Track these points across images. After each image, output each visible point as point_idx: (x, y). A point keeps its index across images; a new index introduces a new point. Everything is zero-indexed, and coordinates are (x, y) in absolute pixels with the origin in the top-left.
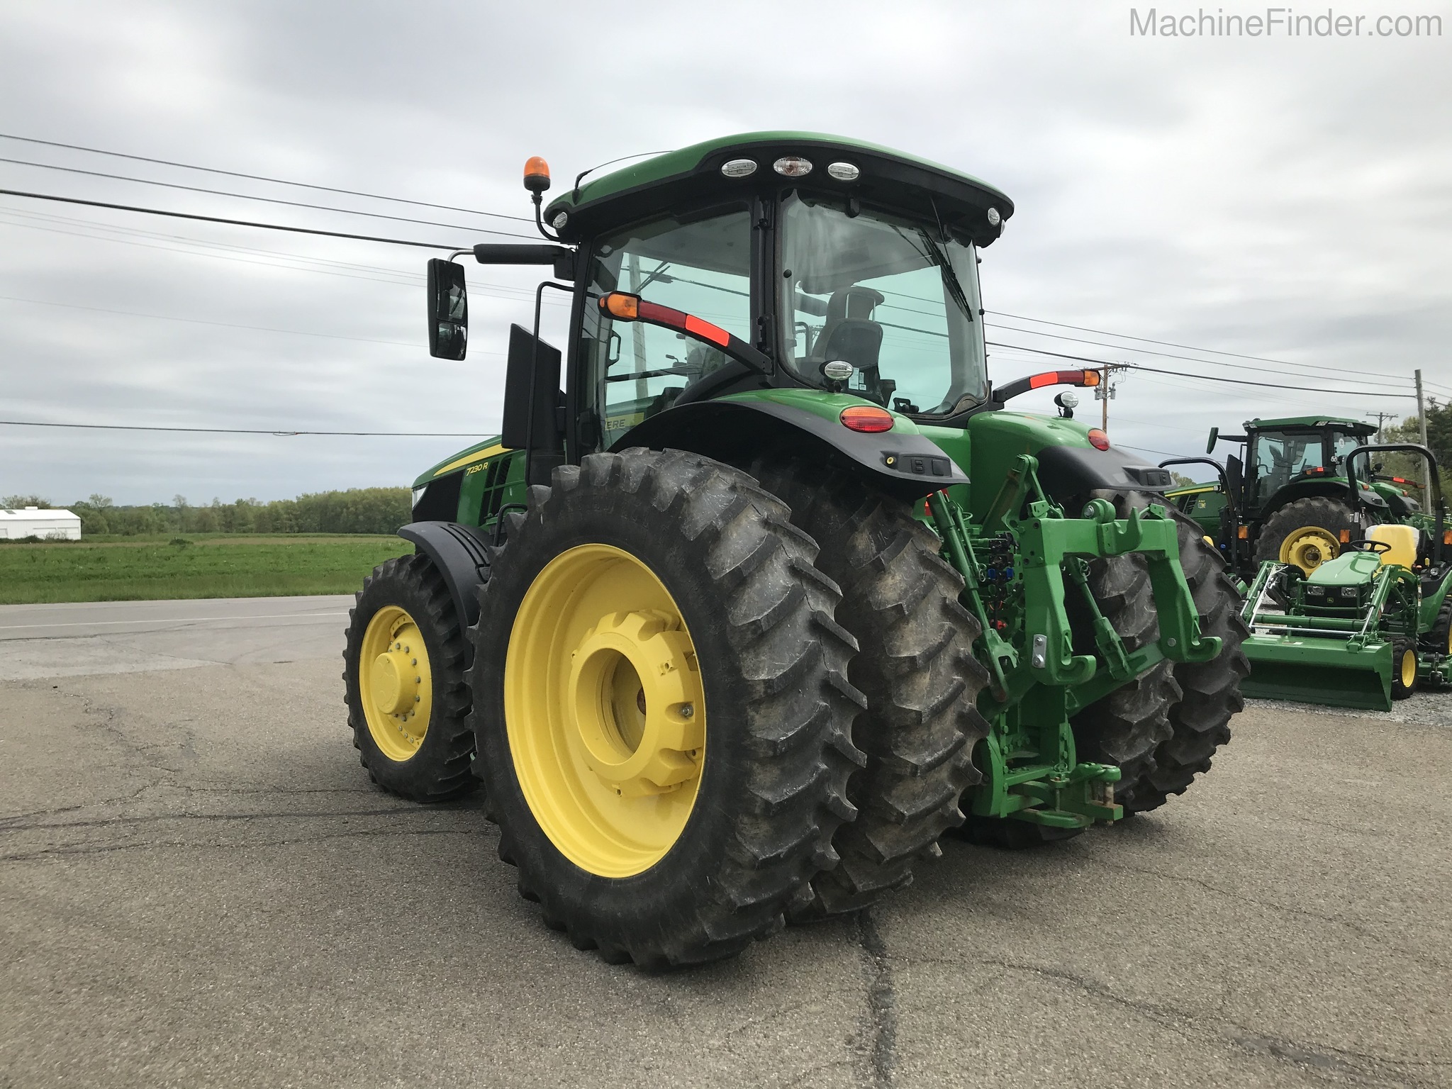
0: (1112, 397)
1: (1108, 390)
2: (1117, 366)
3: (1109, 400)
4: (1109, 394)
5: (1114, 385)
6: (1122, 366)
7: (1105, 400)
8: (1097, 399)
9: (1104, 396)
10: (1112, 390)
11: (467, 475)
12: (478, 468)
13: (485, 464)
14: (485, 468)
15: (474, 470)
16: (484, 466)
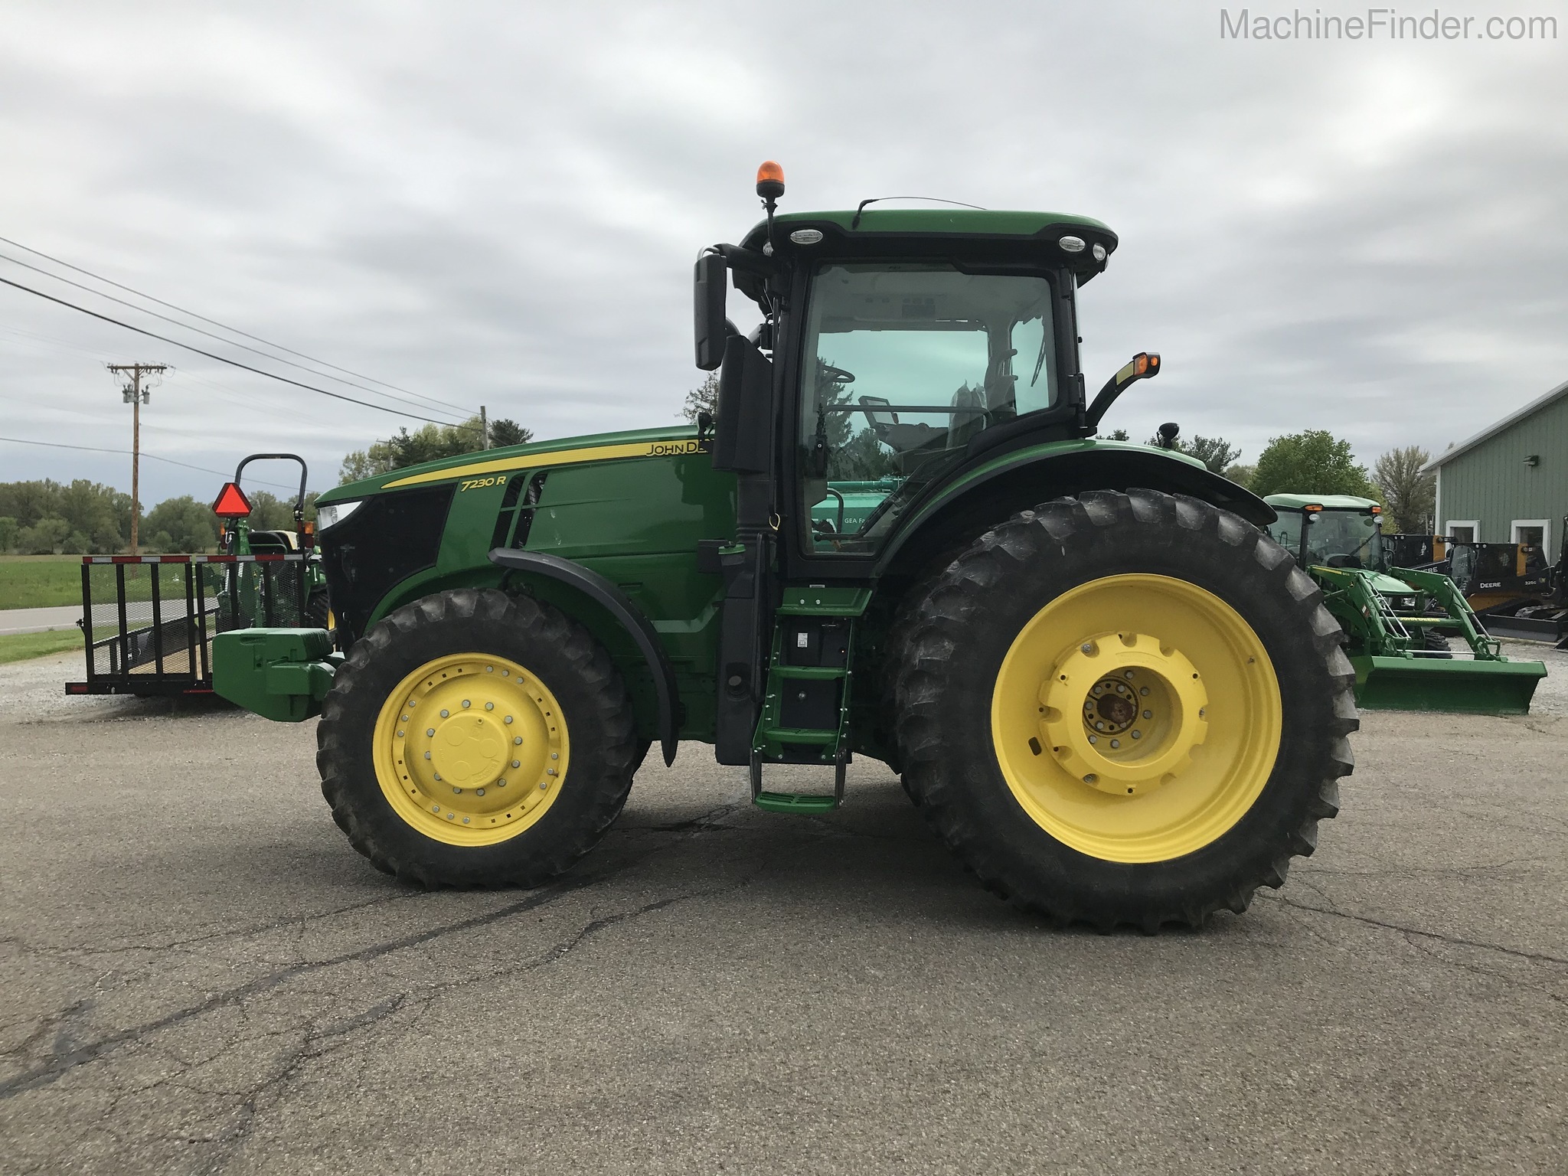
0: (146, 401)
1: (140, 393)
2: (148, 368)
3: (141, 404)
4: (141, 398)
5: (147, 388)
6: (158, 368)
7: (136, 404)
8: (126, 401)
9: (135, 399)
10: (146, 394)
11: (463, 490)
12: (484, 482)
13: (500, 478)
14: (500, 483)
15: (478, 484)
16: (499, 481)
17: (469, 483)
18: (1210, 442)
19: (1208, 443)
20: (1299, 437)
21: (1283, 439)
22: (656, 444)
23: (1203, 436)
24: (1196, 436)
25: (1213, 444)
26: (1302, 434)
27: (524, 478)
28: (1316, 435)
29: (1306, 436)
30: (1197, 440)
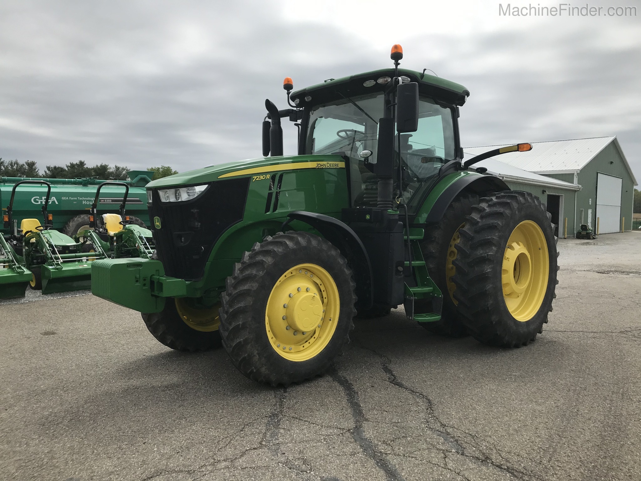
11: (254, 181)
12: (262, 177)
13: (267, 175)
14: (268, 178)
15: (259, 178)
16: (267, 177)
17: (256, 177)
18: (122, 168)
19: (121, 168)
20: (159, 168)
21: (152, 168)
22: (319, 163)
23: (118, 165)
24: (116, 165)
25: (123, 169)
26: (160, 167)
27: (275, 176)
28: (166, 168)
29: (162, 168)
30: (116, 167)
